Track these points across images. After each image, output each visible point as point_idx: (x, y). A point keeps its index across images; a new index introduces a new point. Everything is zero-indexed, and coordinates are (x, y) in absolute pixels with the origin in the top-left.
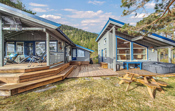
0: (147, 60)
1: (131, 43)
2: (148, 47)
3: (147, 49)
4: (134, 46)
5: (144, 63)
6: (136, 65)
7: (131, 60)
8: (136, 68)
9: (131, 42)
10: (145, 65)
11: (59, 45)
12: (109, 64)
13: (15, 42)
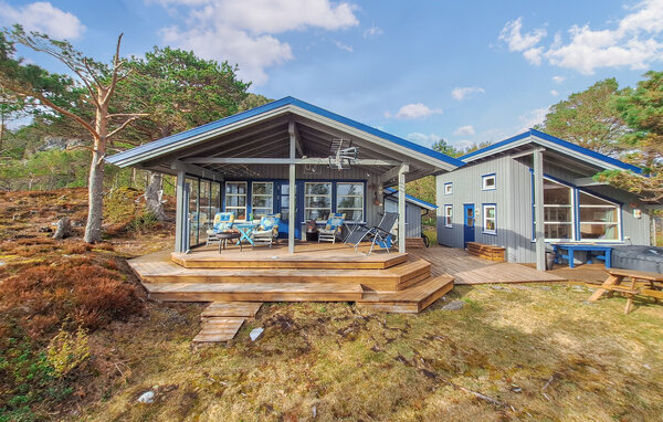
0: (619, 240)
1: (572, 190)
2: (621, 205)
3: (619, 209)
4: (582, 199)
5: (620, 251)
6: (590, 255)
7: (573, 240)
8: (588, 263)
9: (575, 187)
10: (622, 254)
11: (369, 191)
12: (510, 250)
13: (250, 181)
